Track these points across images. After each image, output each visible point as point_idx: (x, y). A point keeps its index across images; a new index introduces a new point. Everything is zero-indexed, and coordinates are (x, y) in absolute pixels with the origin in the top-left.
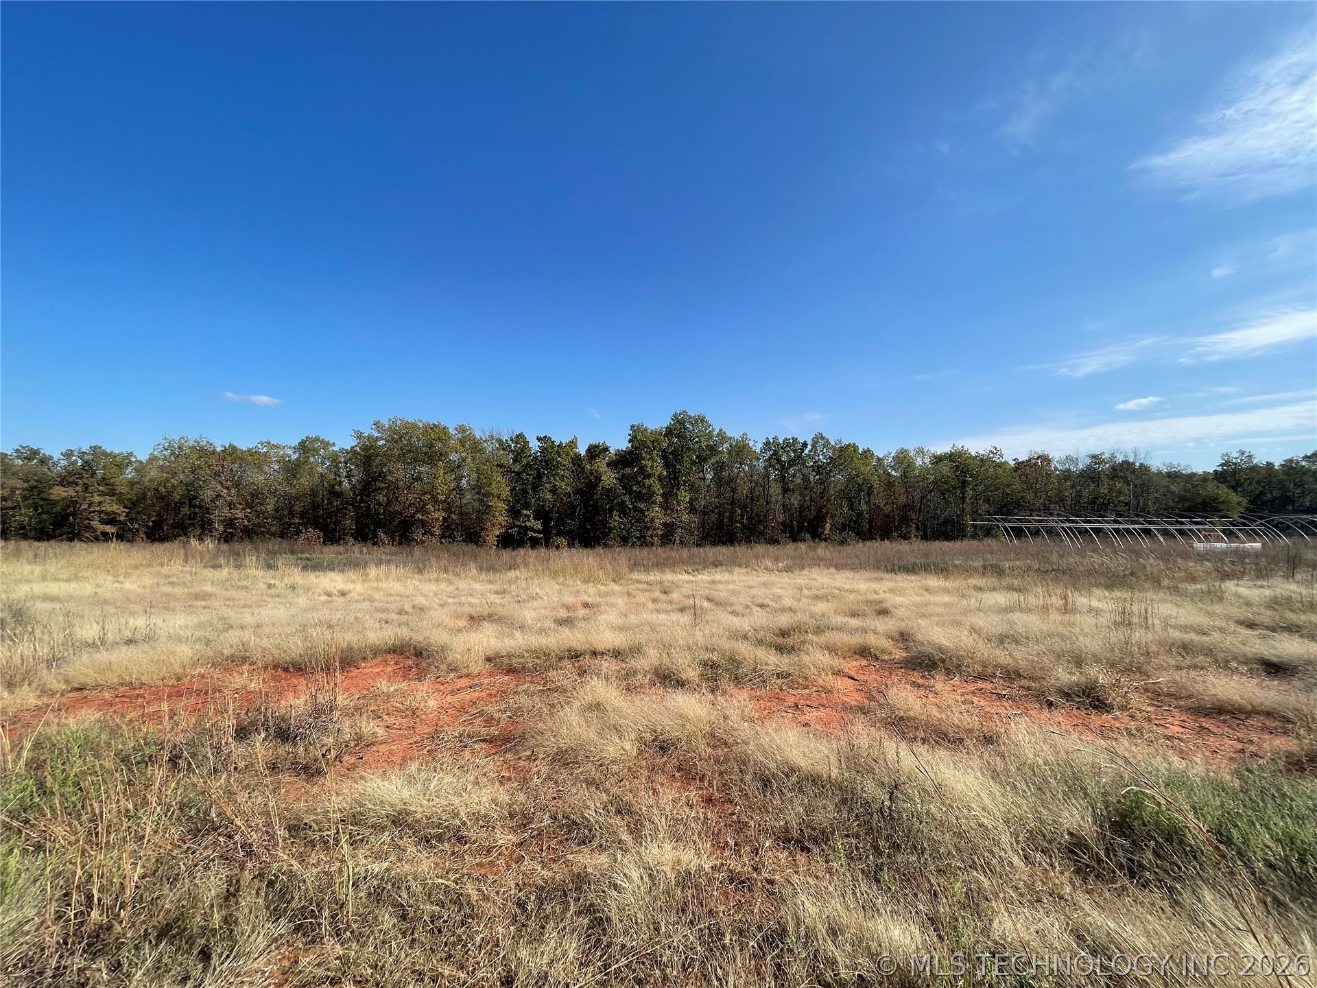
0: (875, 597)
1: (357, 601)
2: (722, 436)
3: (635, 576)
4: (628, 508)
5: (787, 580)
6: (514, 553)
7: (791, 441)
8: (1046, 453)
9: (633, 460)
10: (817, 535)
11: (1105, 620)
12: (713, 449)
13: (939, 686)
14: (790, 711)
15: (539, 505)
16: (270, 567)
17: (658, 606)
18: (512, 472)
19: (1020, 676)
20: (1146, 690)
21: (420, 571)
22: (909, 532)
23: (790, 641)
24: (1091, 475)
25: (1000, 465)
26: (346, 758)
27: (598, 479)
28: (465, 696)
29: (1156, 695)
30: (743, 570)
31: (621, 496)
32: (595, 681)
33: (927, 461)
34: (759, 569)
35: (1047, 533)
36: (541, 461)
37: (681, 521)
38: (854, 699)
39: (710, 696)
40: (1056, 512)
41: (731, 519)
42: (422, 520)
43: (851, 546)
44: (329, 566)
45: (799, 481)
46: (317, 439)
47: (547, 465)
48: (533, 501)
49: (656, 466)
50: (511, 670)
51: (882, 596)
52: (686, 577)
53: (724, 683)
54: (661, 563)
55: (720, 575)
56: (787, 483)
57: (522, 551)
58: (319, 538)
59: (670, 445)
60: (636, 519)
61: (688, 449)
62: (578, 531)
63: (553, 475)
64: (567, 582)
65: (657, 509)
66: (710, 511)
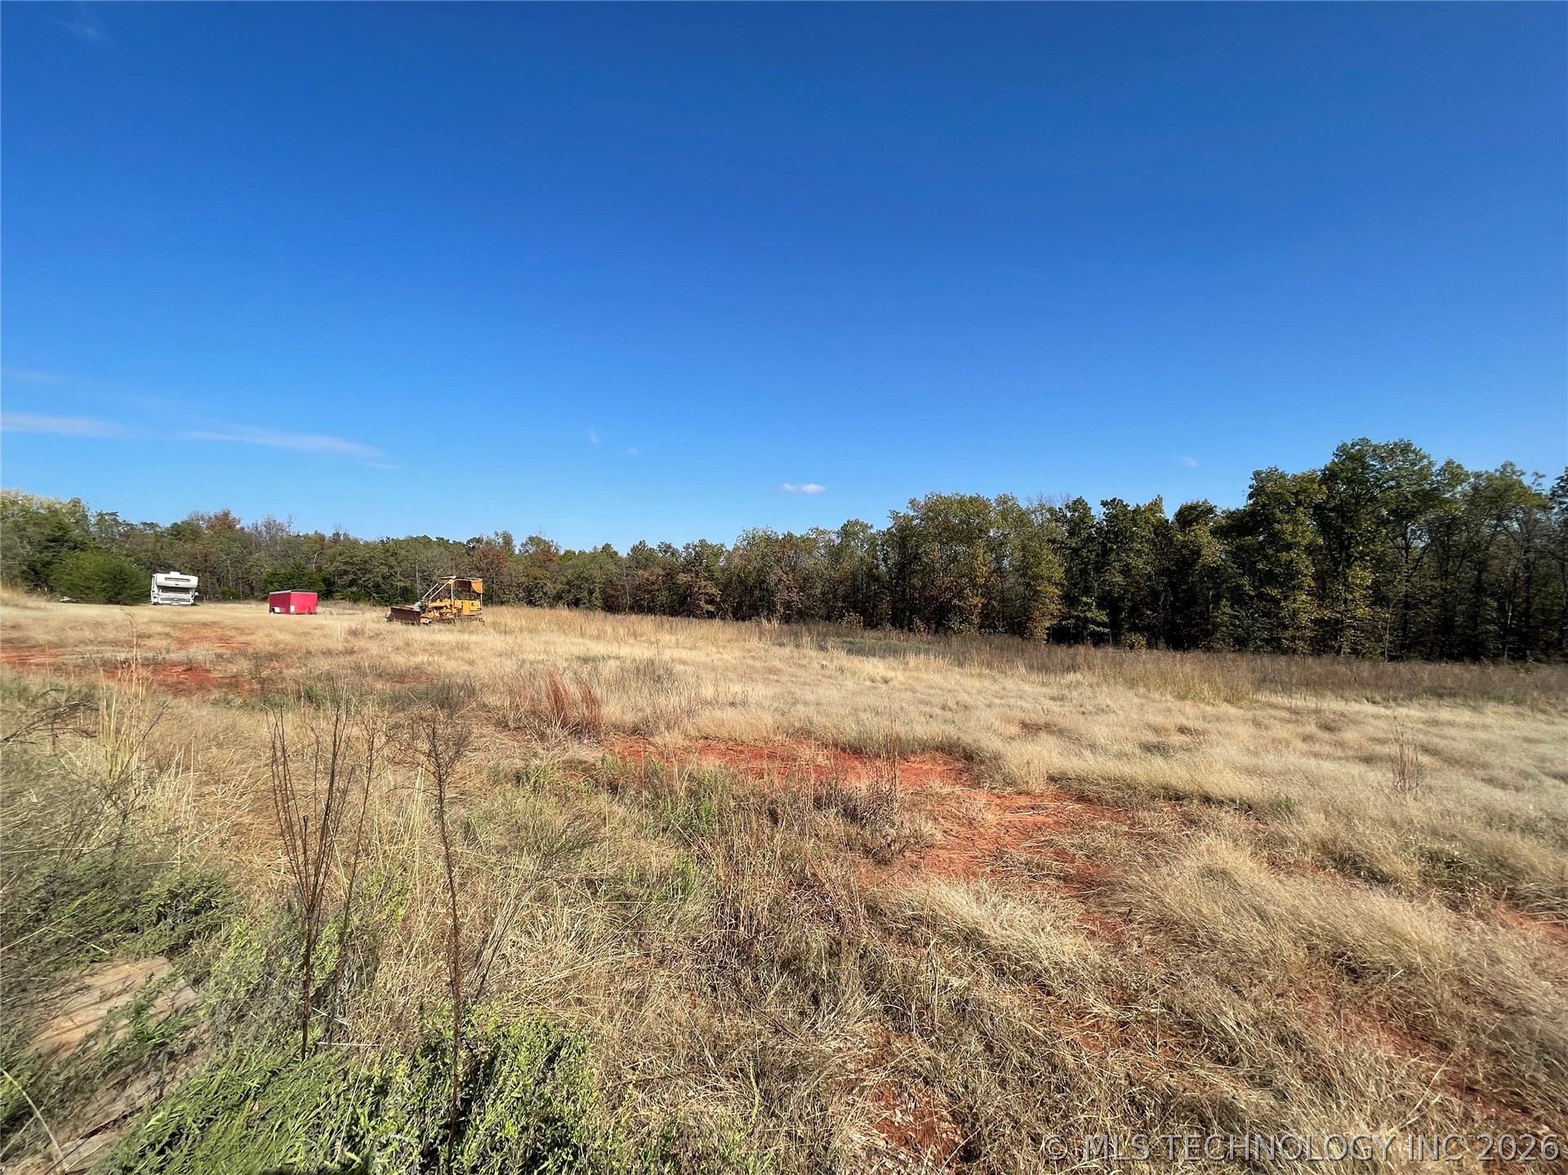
1: (900, 690)
2: (1454, 473)
3: (1264, 697)
4: (1248, 595)
6: (1071, 651)
9: (1257, 525)
12: (1429, 498)
15: (1103, 591)
16: (822, 648)
17: (1317, 748)
18: (1067, 549)
21: (961, 665)
26: (907, 854)
27: (1197, 553)
28: (1028, 817)
31: (1234, 577)
32: (1210, 840)
36: (1107, 533)
37: (1354, 617)
39: (1450, 914)
41: (1473, 615)
42: (959, 606)
44: (870, 651)
46: (857, 522)
47: (1117, 537)
48: (1096, 585)
49: (1307, 531)
50: (1082, 798)
52: (1369, 708)
53: (1481, 898)
54: (1315, 682)
57: (1081, 649)
58: (860, 622)
59: (1331, 497)
60: (1262, 611)
61: (1370, 500)
62: (1164, 626)
63: (1125, 551)
64: (1151, 695)
65: (1305, 597)
66: (1422, 601)
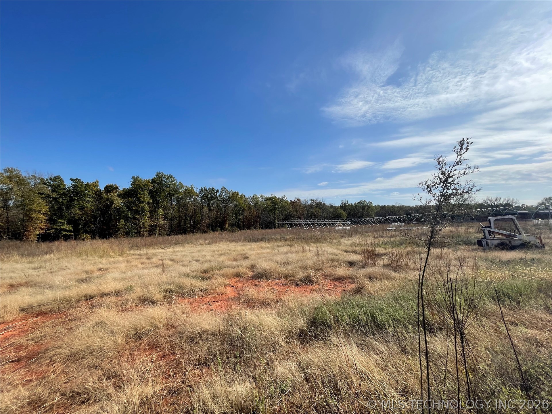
0: (244, 252)
2: (181, 185)
3: (132, 252)
4: (130, 218)
5: (209, 248)
6: (50, 244)
7: (212, 189)
8: (300, 198)
9: (133, 194)
10: (222, 228)
11: (313, 254)
12: (176, 191)
13: (264, 284)
14: (205, 305)
15: (70, 217)
17: (144, 266)
18: (51, 198)
19: (289, 276)
20: (323, 275)
22: (257, 226)
23: (208, 275)
24: (311, 206)
25: (286, 202)
27: (112, 203)
29: (325, 276)
30: (190, 245)
31: (125, 211)
32: (101, 310)
33: (263, 200)
34: (197, 245)
35: (299, 225)
36: (73, 192)
37: (159, 224)
38: (233, 295)
39: (168, 306)
40: (302, 218)
41: (185, 222)
43: (236, 233)
45: (216, 206)
47: (78, 194)
48: (67, 214)
49: (146, 197)
50: (40, 314)
51: (246, 251)
52: (161, 250)
53: (175, 298)
54: (148, 245)
55: (178, 248)
56: (210, 207)
57: (56, 243)
59: (154, 188)
60: (135, 223)
61: (163, 190)
62: (99, 230)
63: (82, 200)
64: (89, 258)
65: (147, 218)
66: (175, 219)
